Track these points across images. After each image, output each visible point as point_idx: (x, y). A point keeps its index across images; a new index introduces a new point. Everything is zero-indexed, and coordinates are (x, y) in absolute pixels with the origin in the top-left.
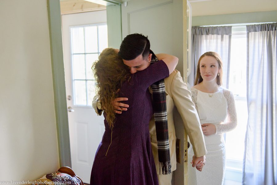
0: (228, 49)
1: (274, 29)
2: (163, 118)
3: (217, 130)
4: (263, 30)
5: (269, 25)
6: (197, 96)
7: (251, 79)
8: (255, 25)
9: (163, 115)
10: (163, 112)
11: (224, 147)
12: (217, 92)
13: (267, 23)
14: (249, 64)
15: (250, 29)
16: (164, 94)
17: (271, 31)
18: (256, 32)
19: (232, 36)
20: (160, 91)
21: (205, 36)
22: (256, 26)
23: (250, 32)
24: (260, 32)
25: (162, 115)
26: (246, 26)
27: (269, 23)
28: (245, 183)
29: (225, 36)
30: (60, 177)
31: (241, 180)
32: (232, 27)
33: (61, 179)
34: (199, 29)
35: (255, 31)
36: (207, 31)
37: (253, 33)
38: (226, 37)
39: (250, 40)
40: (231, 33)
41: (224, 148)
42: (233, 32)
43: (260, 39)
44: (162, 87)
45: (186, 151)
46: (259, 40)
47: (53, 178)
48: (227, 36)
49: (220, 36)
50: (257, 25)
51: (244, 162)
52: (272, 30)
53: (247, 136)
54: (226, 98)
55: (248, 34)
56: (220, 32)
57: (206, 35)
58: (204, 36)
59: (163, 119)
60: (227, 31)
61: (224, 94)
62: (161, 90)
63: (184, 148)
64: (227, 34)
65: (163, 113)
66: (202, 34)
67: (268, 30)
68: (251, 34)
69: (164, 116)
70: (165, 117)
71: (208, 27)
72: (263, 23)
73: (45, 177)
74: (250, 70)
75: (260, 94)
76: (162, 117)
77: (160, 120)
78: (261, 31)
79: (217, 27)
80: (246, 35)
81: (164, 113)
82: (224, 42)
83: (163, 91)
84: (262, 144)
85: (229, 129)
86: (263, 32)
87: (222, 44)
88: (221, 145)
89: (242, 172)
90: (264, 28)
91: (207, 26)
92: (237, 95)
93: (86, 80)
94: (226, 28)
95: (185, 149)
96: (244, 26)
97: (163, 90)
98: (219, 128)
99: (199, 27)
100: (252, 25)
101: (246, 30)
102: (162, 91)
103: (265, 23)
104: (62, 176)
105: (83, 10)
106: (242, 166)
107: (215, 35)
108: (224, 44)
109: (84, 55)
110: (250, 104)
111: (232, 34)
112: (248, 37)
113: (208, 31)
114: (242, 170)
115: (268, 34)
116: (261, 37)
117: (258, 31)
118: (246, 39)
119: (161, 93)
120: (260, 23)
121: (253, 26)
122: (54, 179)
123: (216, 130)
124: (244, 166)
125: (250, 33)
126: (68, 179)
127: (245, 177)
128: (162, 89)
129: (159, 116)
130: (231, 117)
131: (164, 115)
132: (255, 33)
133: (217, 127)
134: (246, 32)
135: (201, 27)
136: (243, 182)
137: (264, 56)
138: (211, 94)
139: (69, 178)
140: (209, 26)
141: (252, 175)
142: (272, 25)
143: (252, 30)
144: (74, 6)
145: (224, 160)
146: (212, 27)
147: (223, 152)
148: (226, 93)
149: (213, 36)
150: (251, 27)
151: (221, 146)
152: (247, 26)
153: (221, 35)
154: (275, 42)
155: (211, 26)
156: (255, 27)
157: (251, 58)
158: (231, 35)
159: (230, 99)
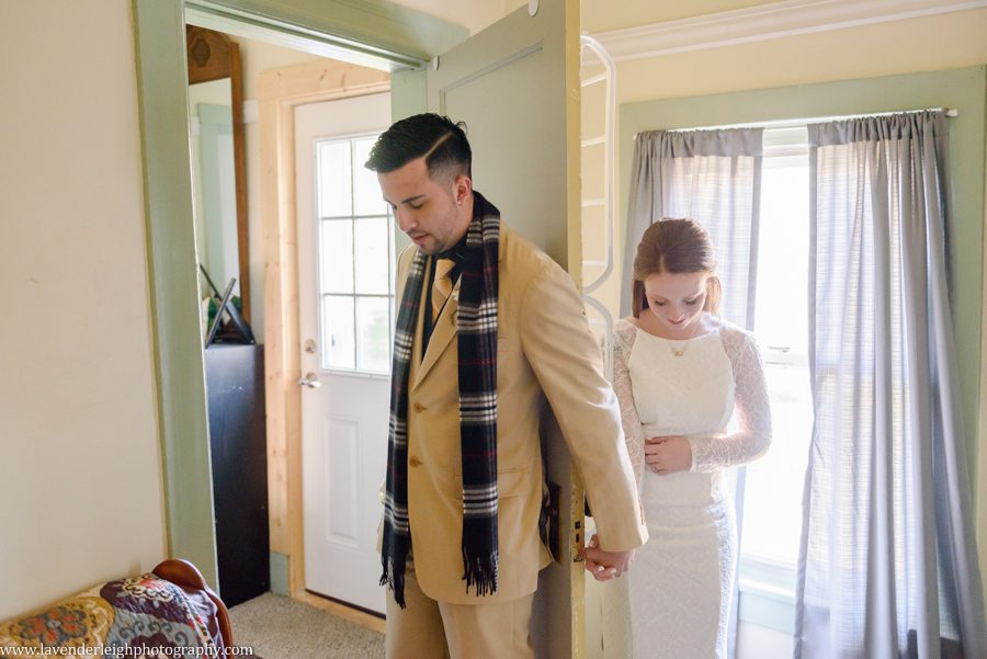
0: (751, 200)
1: (894, 133)
2: (487, 412)
3: (694, 458)
4: (861, 140)
5: (878, 121)
6: (631, 346)
7: (825, 297)
8: (835, 122)
9: (486, 405)
10: (488, 395)
11: (724, 515)
12: (699, 338)
13: (874, 115)
14: (818, 251)
15: (818, 136)
16: (492, 336)
17: (887, 141)
18: (838, 146)
19: (765, 161)
20: (481, 327)
21: (683, 162)
22: (838, 127)
23: (819, 145)
24: (851, 144)
25: (482, 405)
26: (806, 128)
27: (881, 115)
28: (804, 638)
29: (741, 159)
30: (145, 592)
31: (792, 629)
32: (765, 131)
33: (142, 601)
34: (665, 139)
35: (837, 142)
36: (689, 143)
37: (830, 148)
38: (745, 162)
39: (819, 172)
40: (761, 150)
41: (724, 519)
42: (767, 147)
43: (850, 168)
44: (488, 316)
45: (578, 525)
46: (848, 170)
47: (120, 595)
48: (749, 161)
49: (726, 161)
50: (842, 122)
51: (802, 571)
52: (890, 139)
53: (813, 485)
54: (730, 357)
55: (814, 151)
56: (727, 148)
57: (687, 159)
58: (679, 161)
59: (485, 415)
60: (749, 143)
61: (724, 342)
62: (483, 324)
63: (572, 516)
64: (747, 154)
65: (486, 398)
66: (673, 156)
67: (878, 139)
68: (824, 151)
69: (489, 408)
70: (491, 411)
71: (691, 132)
72: (860, 117)
73: (96, 592)
74: (819, 269)
75: (850, 348)
76: (484, 409)
77: (475, 419)
78: (854, 140)
79: (718, 130)
80: (806, 158)
81: (491, 398)
82: (739, 179)
83: (489, 329)
84: (858, 513)
85: (740, 457)
86: (861, 143)
87: (733, 185)
88: (713, 510)
89: (794, 602)
90: (864, 131)
91: (687, 130)
92: (785, 350)
93: (355, 295)
94: (746, 133)
95: (574, 519)
96: (799, 126)
97: (491, 325)
98: (702, 451)
99: (664, 133)
100: (826, 124)
101: (807, 139)
102: (486, 326)
103: (866, 116)
104: (149, 590)
105: (345, 91)
106: (795, 580)
107: (712, 158)
108: (738, 187)
109: (350, 221)
110: (822, 379)
111: (764, 153)
112: (814, 161)
113: (691, 146)
114: (792, 594)
115: (878, 152)
116: (853, 162)
117: (847, 143)
118: (806, 170)
119: (484, 335)
120: (852, 117)
121: (829, 126)
122: (120, 600)
123: (691, 459)
124: (802, 582)
125: (820, 149)
126: (168, 600)
127: (804, 620)
128: (488, 323)
129: (473, 406)
130: (748, 418)
131: (491, 404)
132: (835, 149)
133: (694, 448)
134: (806, 146)
135: (671, 133)
136: (799, 634)
137: (862, 222)
138: (679, 344)
139: (171, 597)
140: (694, 129)
141: (825, 615)
142: (890, 122)
143: (825, 138)
144: (322, 77)
145: (723, 559)
146: (704, 131)
147: (720, 534)
148: (729, 340)
149: (704, 159)
150: (822, 128)
151: (712, 514)
152: (809, 126)
153: (732, 156)
154: (898, 178)
155: (701, 129)
156: (836, 130)
157: (822, 229)
158: (761, 157)
159: (744, 359)
